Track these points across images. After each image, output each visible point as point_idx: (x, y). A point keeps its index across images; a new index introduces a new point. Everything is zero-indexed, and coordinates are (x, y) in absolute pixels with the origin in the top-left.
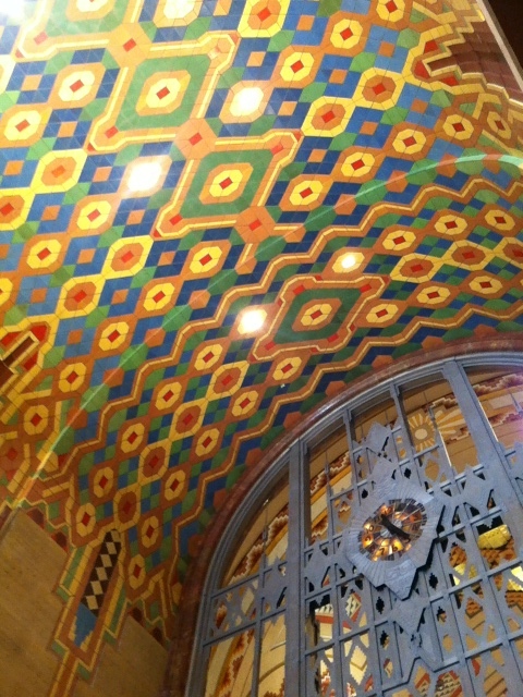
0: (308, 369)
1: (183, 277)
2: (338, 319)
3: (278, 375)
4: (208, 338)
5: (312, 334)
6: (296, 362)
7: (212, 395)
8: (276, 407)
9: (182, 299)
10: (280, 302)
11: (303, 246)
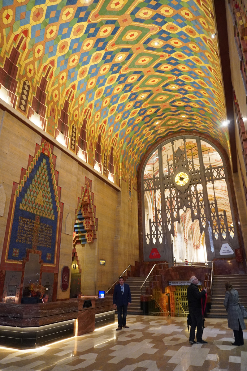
0: (166, 131)
1: (145, 115)
2: (176, 123)
3: (159, 132)
4: (147, 127)
5: (169, 125)
6: (164, 130)
7: (145, 138)
8: (156, 138)
9: (143, 120)
10: (165, 120)
11: (175, 112)
